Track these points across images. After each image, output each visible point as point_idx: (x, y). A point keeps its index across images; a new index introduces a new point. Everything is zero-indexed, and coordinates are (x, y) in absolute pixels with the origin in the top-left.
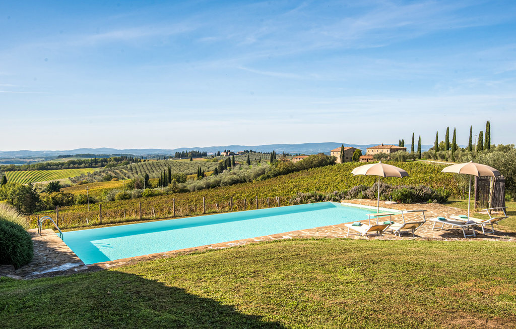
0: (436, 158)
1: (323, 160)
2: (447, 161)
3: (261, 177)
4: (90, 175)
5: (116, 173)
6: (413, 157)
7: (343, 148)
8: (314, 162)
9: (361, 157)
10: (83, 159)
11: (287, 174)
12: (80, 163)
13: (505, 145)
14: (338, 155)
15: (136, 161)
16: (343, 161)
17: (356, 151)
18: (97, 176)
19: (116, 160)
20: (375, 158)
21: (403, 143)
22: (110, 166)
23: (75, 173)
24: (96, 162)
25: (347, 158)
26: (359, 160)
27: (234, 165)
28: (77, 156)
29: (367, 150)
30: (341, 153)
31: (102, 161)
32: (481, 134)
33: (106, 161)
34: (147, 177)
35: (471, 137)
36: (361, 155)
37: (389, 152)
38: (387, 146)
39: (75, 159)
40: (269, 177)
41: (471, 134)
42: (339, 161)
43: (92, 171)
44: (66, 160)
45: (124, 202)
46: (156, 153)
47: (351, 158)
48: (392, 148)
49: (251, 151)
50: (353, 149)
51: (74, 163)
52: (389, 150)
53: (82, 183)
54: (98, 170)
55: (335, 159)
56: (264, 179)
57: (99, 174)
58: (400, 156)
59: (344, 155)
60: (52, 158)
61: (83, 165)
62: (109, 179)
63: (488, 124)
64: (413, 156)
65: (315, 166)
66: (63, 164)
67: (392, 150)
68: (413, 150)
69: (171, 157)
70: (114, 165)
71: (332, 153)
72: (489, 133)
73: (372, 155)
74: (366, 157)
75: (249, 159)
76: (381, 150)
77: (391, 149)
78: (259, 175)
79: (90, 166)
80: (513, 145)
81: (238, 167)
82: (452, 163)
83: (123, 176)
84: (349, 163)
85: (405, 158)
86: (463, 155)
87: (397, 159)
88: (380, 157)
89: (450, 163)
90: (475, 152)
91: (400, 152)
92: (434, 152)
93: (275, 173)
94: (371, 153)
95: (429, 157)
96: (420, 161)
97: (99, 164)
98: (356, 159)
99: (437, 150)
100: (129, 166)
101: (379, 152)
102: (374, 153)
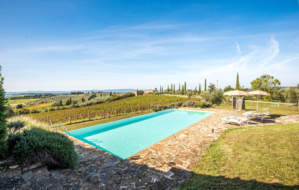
0: (168, 93)
1: (131, 95)
4: (34, 101)
5: (46, 100)
6: (161, 94)
7: (137, 90)
8: (128, 95)
10: (31, 95)
12: (30, 97)
13: (189, 89)
14: (136, 93)
15: (54, 96)
16: (138, 95)
17: (142, 91)
18: (37, 102)
19: (45, 95)
20: (148, 94)
22: (43, 98)
23: (27, 101)
24: (36, 96)
26: (143, 95)
27: (96, 97)
28: (28, 94)
29: (145, 91)
31: (39, 96)
32: (183, 86)
33: (41, 96)
34: (61, 102)
36: (144, 93)
37: (152, 92)
38: (152, 90)
40: (111, 101)
41: (180, 86)
42: (136, 95)
43: (35, 100)
44: (23, 96)
45: (52, 112)
47: (140, 94)
49: (101, 92)
51: (27, 97)
53: (31, 105)
54: (37, 99)
59: (138, 93)
60: (16, 95)
61: (31, 97)
62: (43, 103)
63: (185, 83)
65: (128, 97)
66: (22, 97)
67: (154, 91)
68: (161, 91)
69: (69, 94)
70: (45, 97)
72: (186, 86)
75: (101, 94)
78: (108, 100)
79: (34, 98)
80: (191, 90)
82: (174, 95)
83: (49, 101)
84: (140, 96)
85: (158, 94)
86: (177, 93)
87: (156, 94)
88: (150, 93)
89: (173, 95)
90: (181, 91)
91: (156, 92)
92: (167, 92)
93: (114, 99)
94: (147, 92)
95: (166, 93)
96: (163, 95)
97: (38, 97)
98: (142, 94)
99: (169, 91)
100: (51, 98)
101: (149, 92)
102: (148, 92)
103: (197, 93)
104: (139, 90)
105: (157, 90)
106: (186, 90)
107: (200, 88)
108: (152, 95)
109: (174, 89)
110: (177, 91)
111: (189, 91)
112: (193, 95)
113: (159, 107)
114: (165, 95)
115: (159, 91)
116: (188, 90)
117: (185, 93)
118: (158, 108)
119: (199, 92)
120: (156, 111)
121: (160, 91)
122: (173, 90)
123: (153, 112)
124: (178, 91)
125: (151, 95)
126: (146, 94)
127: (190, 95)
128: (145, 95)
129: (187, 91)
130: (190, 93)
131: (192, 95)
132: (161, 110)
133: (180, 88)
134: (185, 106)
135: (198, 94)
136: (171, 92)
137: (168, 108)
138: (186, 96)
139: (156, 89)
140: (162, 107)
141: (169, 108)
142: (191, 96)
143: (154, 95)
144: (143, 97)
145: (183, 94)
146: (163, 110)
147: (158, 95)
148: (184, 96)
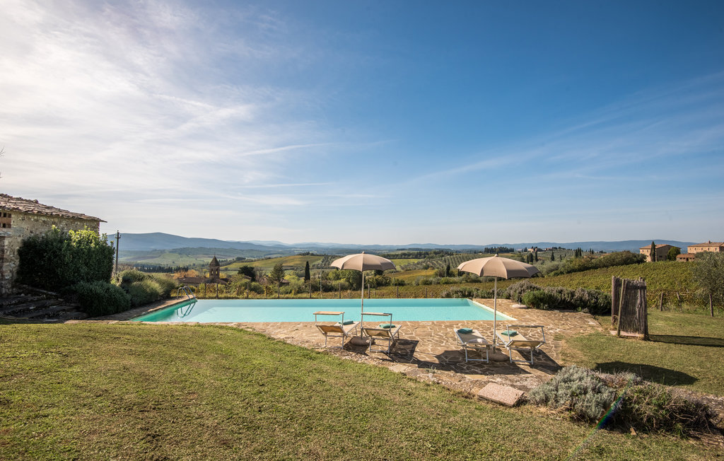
1: (628, 258)
3: (553, 273)
4: (414, 264)
5: (433, 263)
7: (654, 246)
8: (617, 260)
9: (678, 256)
10: (411, 252)
11: (583, 271)
12: (409, 255)
15: (451, 254)
16: (654, 260)
17: (671, 249)
18: (419, 266)
19: (436, 253)
20: (696, 257)
22: (430, 258)
23: (404, 262)
24: (420, 254)
25: (660, 257)
26: (675, 259)
27: (537, 260)
28: (410, 249)
29: (689, 248)
30: (651, 251)
31: (425, 254)
33: (428, 254)
34: (449, 268)
36: (679, 253)
37: (718, 250)
38: (715, 243)
39: (406, 252)
40: (562, 273)
42: (649, 259)
43: (416, 261)
44: (400, 252)
45: (426, 287)
46: (470, 248)
47: (665, 257)
49: (560, 248)
50: (669, 247)
51: (405, 254)
52: (718, 248)
53: (407, 270)
54: (420, 260)
55: (644, 257)
56: (556, 274)
57: (421, 263)
59: (654, 253)
60: (393, 251)
61: (411, 257)
62: (426, 268)
65: (617, 264)
66: (397, 255)
67: (722, 249)
69: (481, 252)
70: (432, 257)
71: (641, 250)
73: (694, 254)
74: (686, 256)
75: (553, 255)
76: (707, 248)
77: (721, 247)
78: (552, 271)
79: (416, 258)
81: (539, 262)
83: (438, 266)
84: (662, 263)
93: (569, 270)
94: (693, 251)
97: (423, 256)
98: (672, 257)
100: (443, 258)
101: (705, 250)
102: (698, 250)
128: (683, 261)
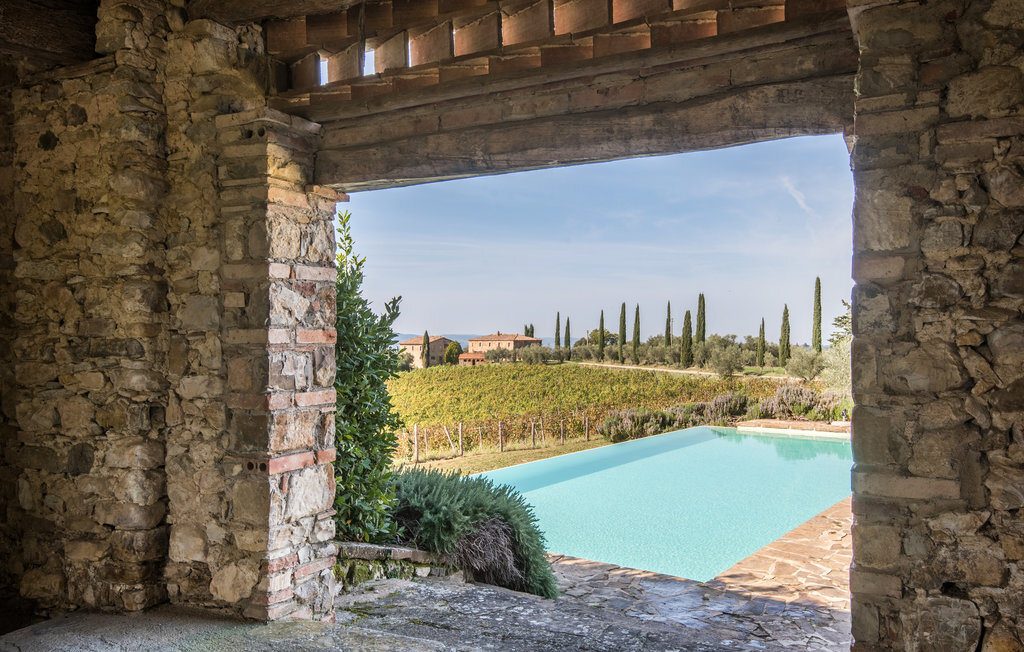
0: (600, 356)
2: (623, 362)
6: (562, 357)
7: (427, 337)
9: (461, 356)
13: (722, 335)
14: (416, 353)
16: (428, 364)
17: (450, 344)
20: (487, 358)
21: (532, 332)
25: (433, 358)
26: (457, 362)
29: (470, 344)
30: (424, 348)
32: (688, 316)
35: (668, 321)
36: (460, 351)
37: (511, 348)
38: (507, 335)
41: (669, 316)
42: (418, 363)
47: (441, 358)
48: (518, 339)
50: (444, 341)
52: (512, 343)
55: (411, 359)
58: (537, 354)
59: (428, 352)
63: (702, 298)
64: (559, 353)
67: (518, 344)
68: (558, 342)
72: (704, 314)
73: (481, 352)
76: (497, 343)
77: (516, 342)
80: (734, 337)
82: (635, 367)
84: (441, 368)
85: (545, 358)
86: (655, 354)
87: (530, 361)
88: (499, 355)
89: (630, 367)
90: (676, 347)
91: (534, 347)
92: (597, 347)
94: (478, 349)
95: (588, 357)
96: (571, 363)
98: (453, 359)
99: (603, 344)
101: (494, 346)
102: (485, 348)
103: (768, 355)
104: (434, 335)
105: (537, 336)
106: (704, 340)
107: (786, 329)
108: (512, 366)
109: (637, 333)
110: (653, 342)
111: (725, 343)
112: (748, 369)
113: (632, 418)
114: (584, 364)
115: (549, 344)
116: (714, 337)
117: (698, 354)
118: (628, 424)
119: (783, 353)
120: (621, 437)
121: (553, 346)
122: (630, 338)
123: (602, 444)
124: (662, 346)
125: (506, 363)
126: (472, 357)
127: (730, 368)
128: (469, 365)
129: (712, 345)
130: (728, 354)
131: (740, 369)
132: (642, 434)
133: (668, 329)
134: (767, 415)
135: (775, 364)
136: (616, 348)
137: (676, 424)
138: (710, 374)
139: (530, 332)
140: (646, 420)
141: (684, 424)
142: (736, 373)
143: (522, 365)
144: (462, 374)
145: (689, 362)
146: (656, 432)
147: (546, 363)
148: (694, 372)
